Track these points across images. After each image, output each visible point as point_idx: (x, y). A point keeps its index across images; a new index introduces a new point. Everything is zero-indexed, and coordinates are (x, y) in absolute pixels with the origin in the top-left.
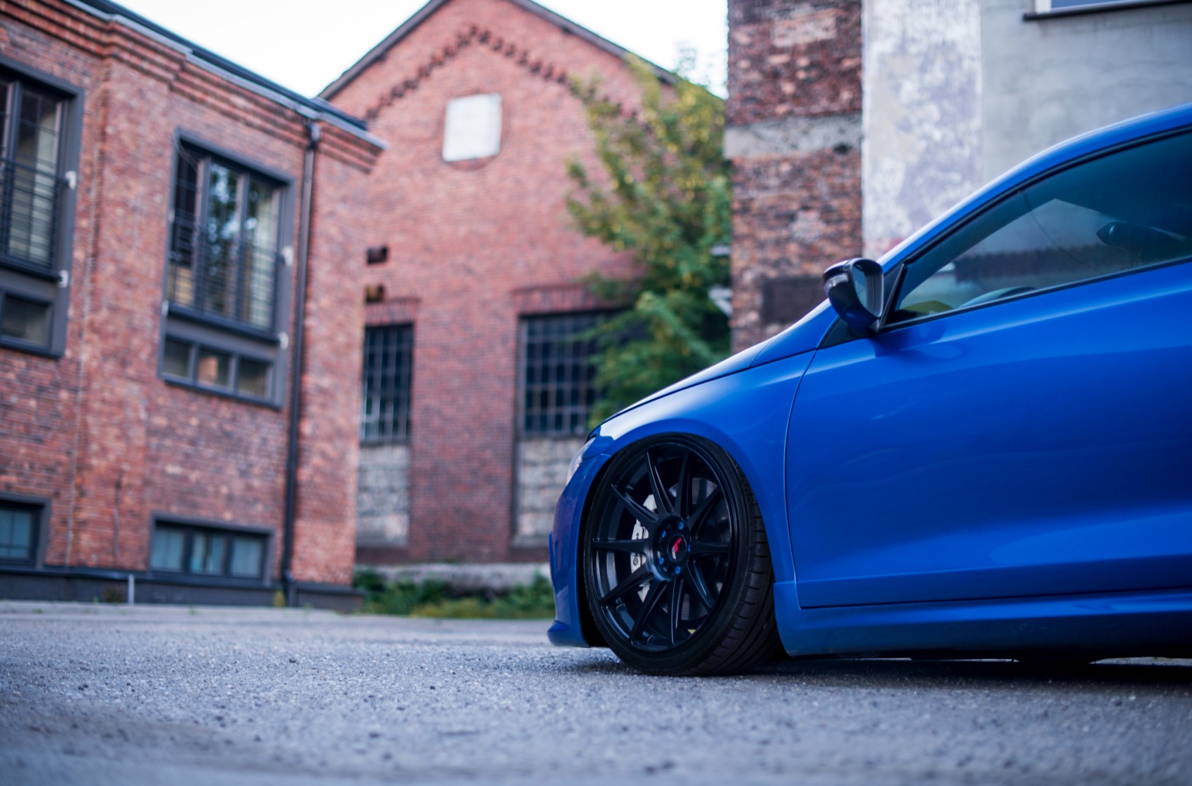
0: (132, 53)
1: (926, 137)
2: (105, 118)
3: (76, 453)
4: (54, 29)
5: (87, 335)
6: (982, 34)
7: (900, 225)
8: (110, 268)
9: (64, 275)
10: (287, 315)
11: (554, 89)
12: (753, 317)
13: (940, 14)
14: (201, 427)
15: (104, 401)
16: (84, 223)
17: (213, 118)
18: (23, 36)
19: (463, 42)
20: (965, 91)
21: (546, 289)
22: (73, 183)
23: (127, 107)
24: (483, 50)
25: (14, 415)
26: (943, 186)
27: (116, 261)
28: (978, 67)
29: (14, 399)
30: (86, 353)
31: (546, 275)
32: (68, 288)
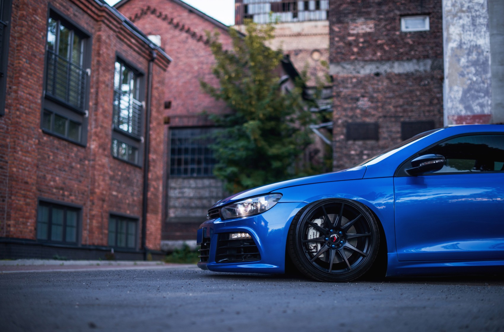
0: (108, 20)
1: (470, 79)
2: (99, 47)
3: (90, 187)
4: (85, 9)
5: (93, 138)
6: (491, 43)
7: (461, 111)
8: (100, 110)
9: (87, 112)
10: (143, 130)
11: (184, 35)
12: (342, 137)
13: (474, 35)
14: (122, 175)
15: (99, 165)
16: (92, 90)
17: (125, 47)
18: (77, 11)
20: (485, 63)
22: (89, 73)
23: (106, 43)
24: (152, 16)
25: (74, 171)
26: (477, 98)
27: (103, 107)
28: (489, 55)
29: (74, 164)
30: (93, 145)
32: (88, 117)
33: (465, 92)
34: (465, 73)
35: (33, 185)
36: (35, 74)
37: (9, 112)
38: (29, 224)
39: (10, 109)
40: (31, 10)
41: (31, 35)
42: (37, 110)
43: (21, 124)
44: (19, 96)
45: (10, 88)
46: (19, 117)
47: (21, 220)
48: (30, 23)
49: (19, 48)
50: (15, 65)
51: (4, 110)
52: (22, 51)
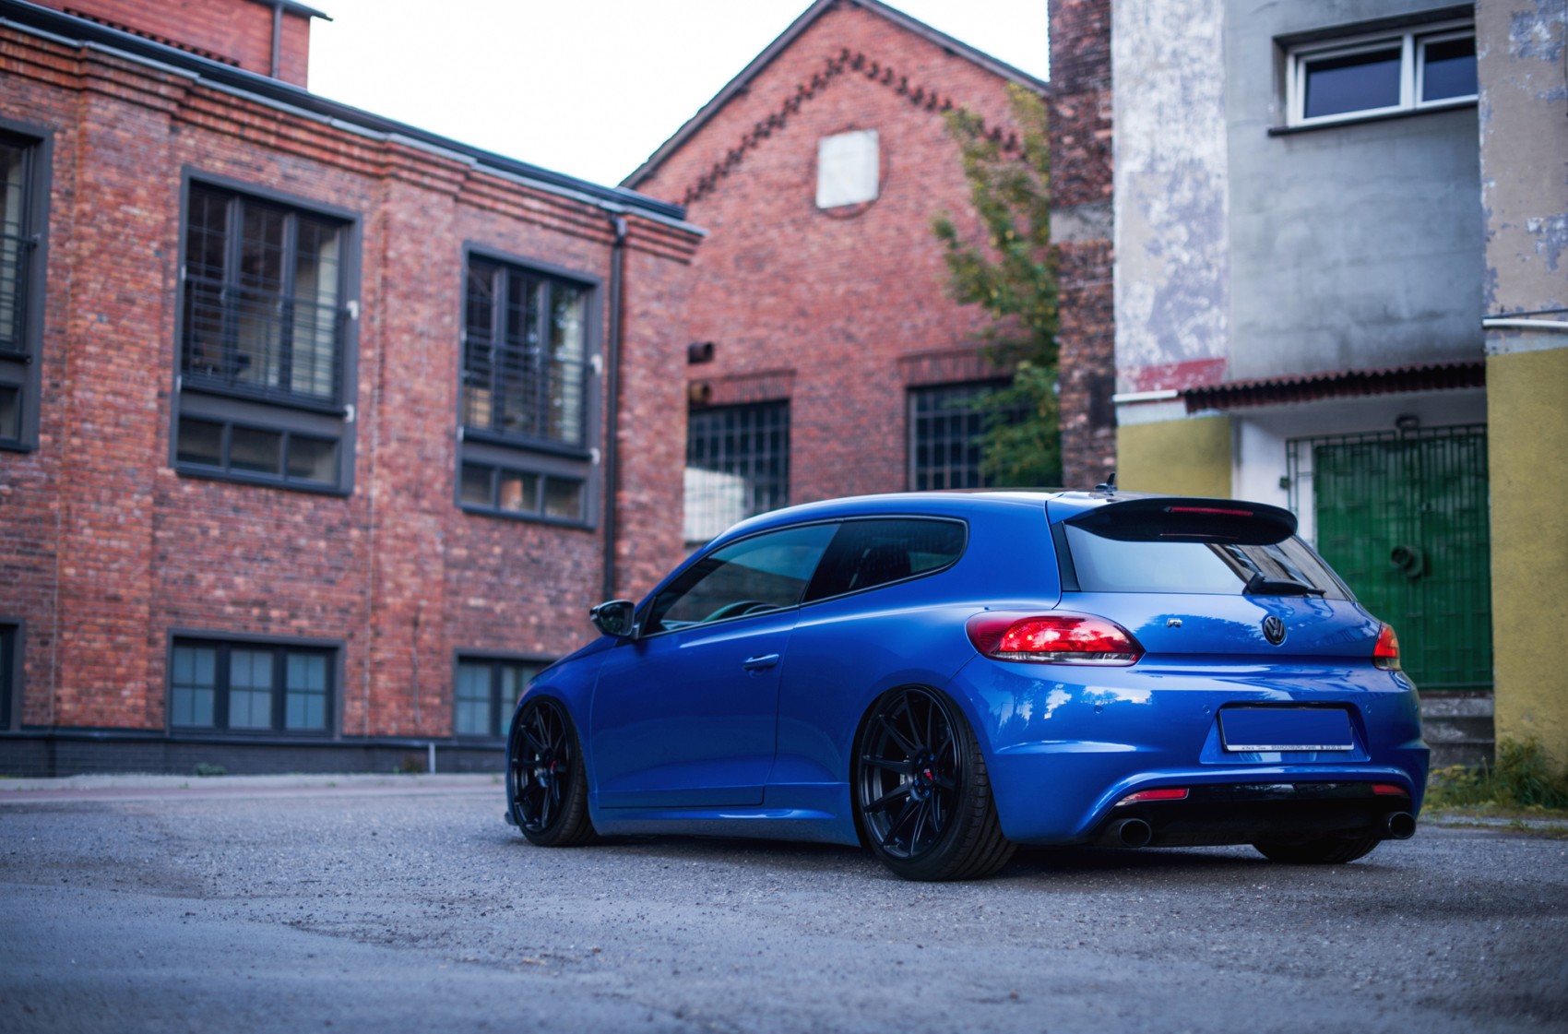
0: (411, 170)
1: (1175, 260)
2: (386, 242)
3: (370, 593)
4: (327, 156)
5: (376, 470)
6: (1229, 150)
7: (1150, 352)
8: (398, 398)
9: (350, 409)
10: (599, 427)
11: (937, 120)
12: (1082, 418)
13: (1188, 130)
14: (504, 555)
15: (397, 537)
16: (369, 353)
17: (507, 225)
18: (295, 167)
19: (834, 69)
20: (1213, 210)
21: (935, 356)
22: (355, 313)
23: (409, 227)
25: (303, 558)
26: (1193, 311)
27: (404, 391)
28: (1224, 184)
29: (302, 542)
30: (376, 489)
31: (936, 339)
32: (355, 423)
33: (1162, 298)
34: (1163, 242)
35: (138, 601)
36: (135, 344)
37: (55, 441)
38: (126, 693)
39: (56, 434)
40: (109, 198)
41: (111, 254)
42: (145, 427)
43: (89, 466)
44: (77, 402)
45: (56, 386)
46: (82, 450)
47: (98, 684)
48: (108, 228)
49: (75, 291)
50: (69, 331)
51: (36, 439)
52: (83, 297)
